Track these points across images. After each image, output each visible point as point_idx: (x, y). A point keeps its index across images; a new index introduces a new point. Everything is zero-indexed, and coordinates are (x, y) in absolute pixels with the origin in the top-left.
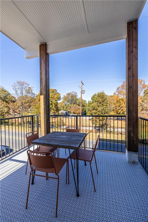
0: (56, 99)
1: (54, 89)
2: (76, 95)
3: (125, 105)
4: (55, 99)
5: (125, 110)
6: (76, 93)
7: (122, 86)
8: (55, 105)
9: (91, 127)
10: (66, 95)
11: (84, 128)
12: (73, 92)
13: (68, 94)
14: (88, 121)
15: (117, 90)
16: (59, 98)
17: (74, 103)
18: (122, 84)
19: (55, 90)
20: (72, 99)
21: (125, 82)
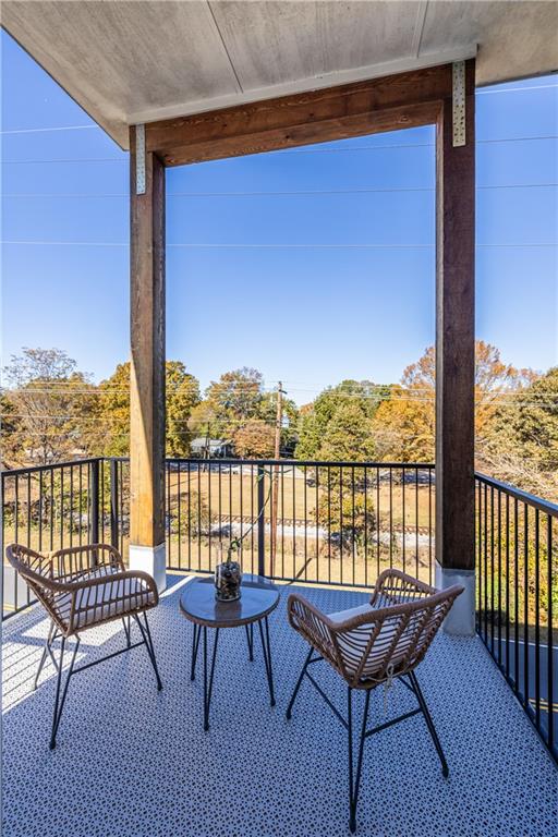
0: (182, 403)
1: (176, 361)
2: (258, 381)
3: (431, 437)
4: (177, 402)
5: (434, 456)
6: (259, 375)
7: (423, 363)
8: (175, 424)
9: (312, 526)
10: (219, 382)
11: (288, 531)
12: (246, 370)
13: (228, 378)
14: (300, 485)
15: (406, 375)
16: (193, 400)
17: (250, 414)
18: (422, 354)
19: (179, 363)
20: (244, 399)
21: (431, 348)
